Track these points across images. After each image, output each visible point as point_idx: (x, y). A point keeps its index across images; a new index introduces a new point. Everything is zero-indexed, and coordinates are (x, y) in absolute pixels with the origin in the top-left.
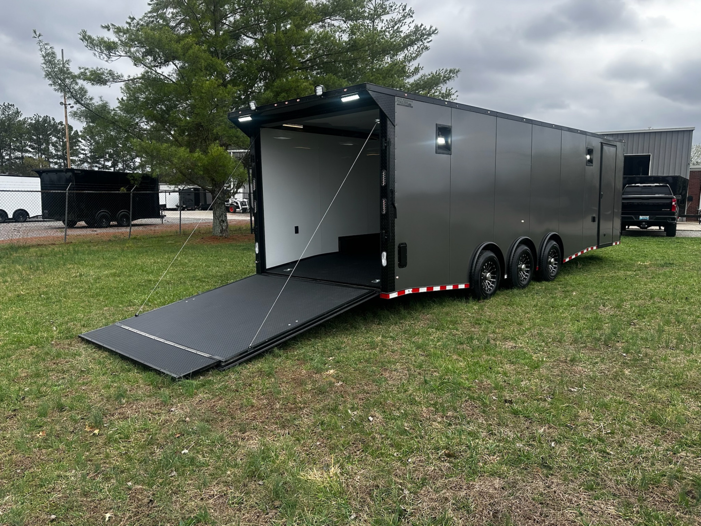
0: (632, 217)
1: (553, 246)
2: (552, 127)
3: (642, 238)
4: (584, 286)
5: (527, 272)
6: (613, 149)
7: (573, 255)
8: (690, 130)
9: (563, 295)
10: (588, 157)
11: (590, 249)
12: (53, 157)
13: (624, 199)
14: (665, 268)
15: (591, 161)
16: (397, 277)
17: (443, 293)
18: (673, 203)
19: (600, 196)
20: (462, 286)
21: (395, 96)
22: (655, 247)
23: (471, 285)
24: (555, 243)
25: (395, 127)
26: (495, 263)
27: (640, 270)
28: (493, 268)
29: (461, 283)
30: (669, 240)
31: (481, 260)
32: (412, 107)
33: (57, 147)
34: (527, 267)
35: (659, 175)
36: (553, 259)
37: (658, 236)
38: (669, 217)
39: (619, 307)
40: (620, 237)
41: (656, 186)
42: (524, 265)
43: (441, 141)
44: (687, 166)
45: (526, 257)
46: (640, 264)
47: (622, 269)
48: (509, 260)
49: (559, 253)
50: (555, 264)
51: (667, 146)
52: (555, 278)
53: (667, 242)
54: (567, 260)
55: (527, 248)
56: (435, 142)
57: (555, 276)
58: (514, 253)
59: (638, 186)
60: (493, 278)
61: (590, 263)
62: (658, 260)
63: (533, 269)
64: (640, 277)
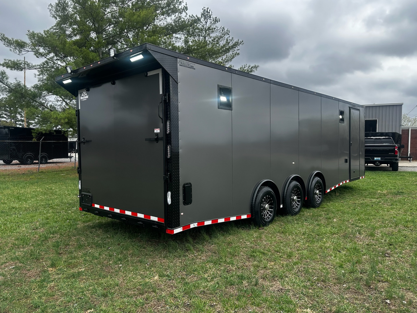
0: (369, 158)
1: (318, 181)
2: (314, 94)
3: (377, 172)
4: (342, 212)
5: (299, 201)
6: (358, 112)
7: (332, 187)
8: (400, 105)
9: (326, 222)
10: (341, 117)
11: (344, 182)
12: (19, 121)
13: (366, 146)
14: (398, 196)
15: (342, 120)
16: (182, 214)
17: (228, 224)
18: (396, 149)
19: (350, 145)
20: (244, 217)
21: (177, 58)
22: (387, 179)
23: (252, 215)
24: (319, 179)
25: (178, 84)
26: (272, 196)
27: (381, 198)
28: (270, 200)
29: (244, 214)
30: (394, 173)
31: (261, 194)
32: (195, 69)
33: (21, 115)
34: (298, 198)
35: (383, 132)
36: (318, 191)
37: (387, 171)
38: (393, 159)
39: (372, 235)
40: (365, 173)
41: (384, 138)
42: (296, 197)
43: (223, 99)
44: (400, 126)
45: (297, 190)
46: (380, 193)
47: (368, 197)
48: (284, 193)
49: (322, 186)
50: (320, 194)
51: (387, 115)
52: (320, 205)
53: (394, 175)
54: (329, 191)
55: (298, 183)
56: (217, 100)
57: (320, 204)
58: (287, 188)
59: (372, 138)
60: (270, 208)
61: (345, 191)
62: (392, 189)
63: (303, 199)
64: (382, 204)
